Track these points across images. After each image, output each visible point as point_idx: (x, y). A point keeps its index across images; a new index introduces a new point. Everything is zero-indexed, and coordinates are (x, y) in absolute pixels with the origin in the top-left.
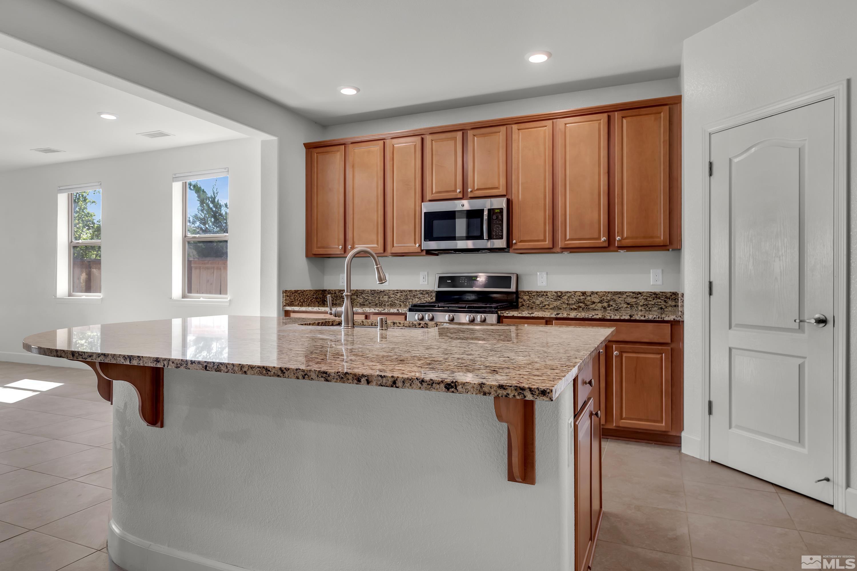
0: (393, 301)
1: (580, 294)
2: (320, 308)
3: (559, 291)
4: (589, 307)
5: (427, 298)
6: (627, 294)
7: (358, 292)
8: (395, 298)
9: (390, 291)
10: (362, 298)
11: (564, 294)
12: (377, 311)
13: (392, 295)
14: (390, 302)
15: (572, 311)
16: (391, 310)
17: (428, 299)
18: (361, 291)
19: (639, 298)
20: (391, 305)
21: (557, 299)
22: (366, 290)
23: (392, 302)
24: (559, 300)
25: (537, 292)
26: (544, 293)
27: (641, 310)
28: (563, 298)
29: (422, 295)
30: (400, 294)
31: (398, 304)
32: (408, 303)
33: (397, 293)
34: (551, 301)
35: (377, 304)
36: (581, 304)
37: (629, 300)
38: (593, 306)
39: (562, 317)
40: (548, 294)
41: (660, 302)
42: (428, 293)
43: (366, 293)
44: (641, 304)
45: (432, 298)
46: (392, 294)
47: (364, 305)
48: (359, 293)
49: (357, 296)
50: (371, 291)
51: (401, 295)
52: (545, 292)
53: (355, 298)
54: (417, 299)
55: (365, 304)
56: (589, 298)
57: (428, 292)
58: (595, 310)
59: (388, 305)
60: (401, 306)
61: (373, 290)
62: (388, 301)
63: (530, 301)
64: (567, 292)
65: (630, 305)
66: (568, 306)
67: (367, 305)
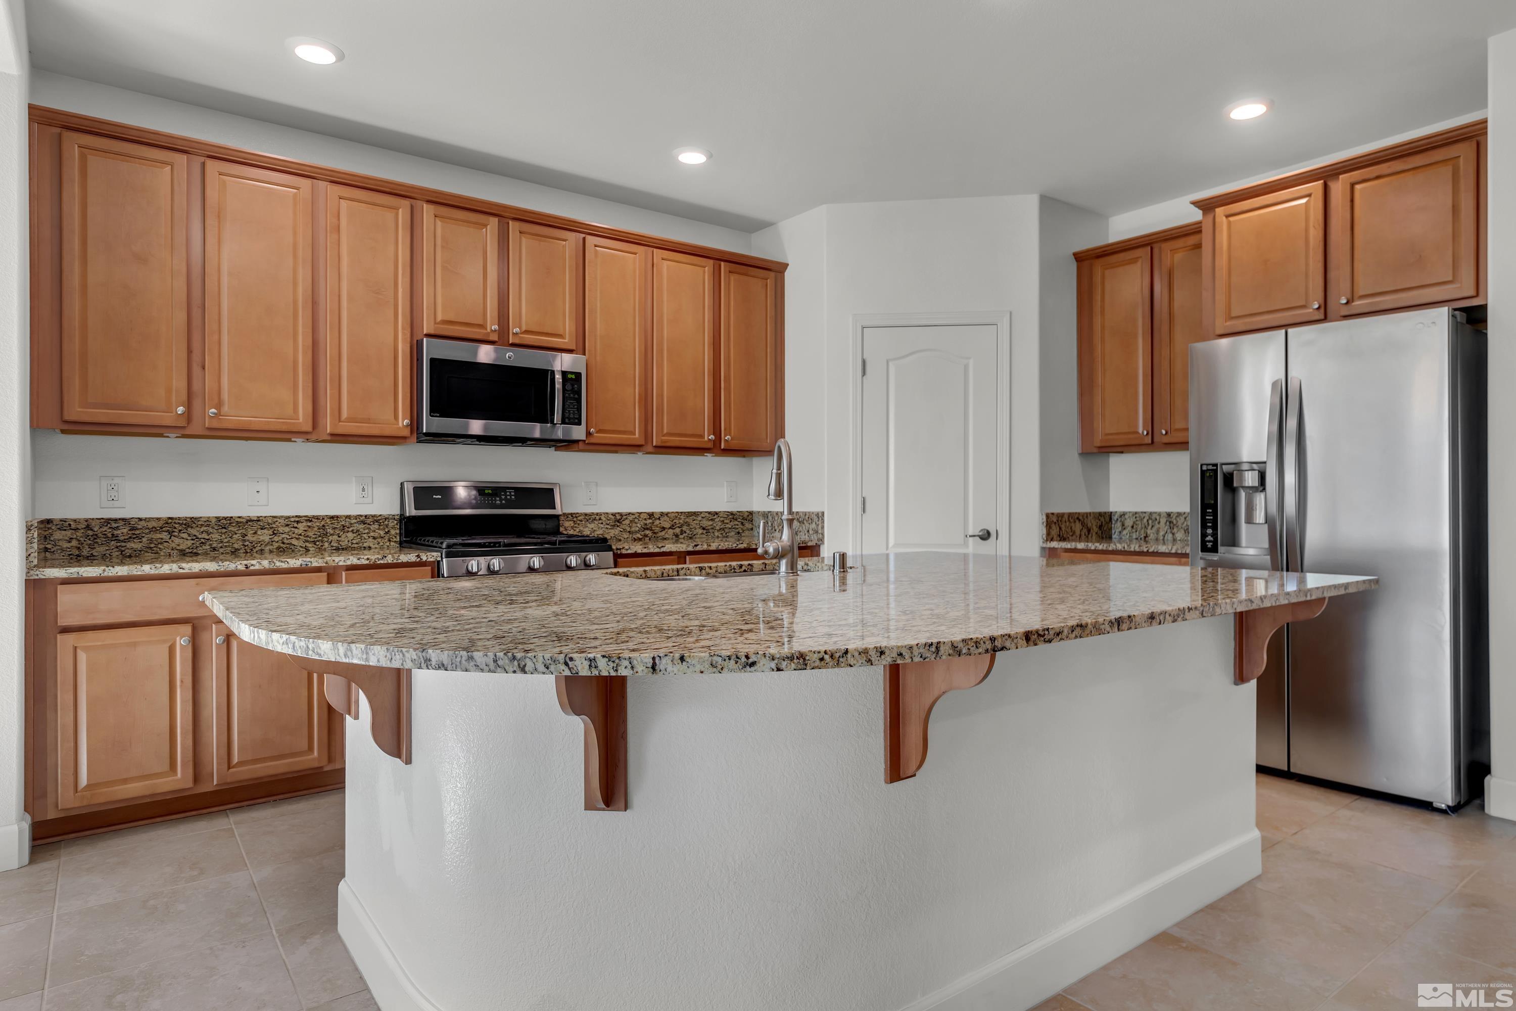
0: (285, 541)
1: (646, 516)
2: (184, 565)
3: (619, 513)
4: (658, 535)
5: (377, 531)
6: (702, 515)
7: (175, 523)
8: (290, 534)
9: (275, 520)
10: (189, 538)
11: (625, 517)
12: (367, 562)
13: (282, 528)
14: (276, 545)
15: (636, 542)
16: (400, 558)
17: (379, 534)
18: (186, 520)
19: (716, 520)
20: (281, 549)
21: (614, 526)
22: (201, 517)
23: (283, 543)
24: (618, 526)
25: (586, 515)
26: (596, 516)
27: (718, 537)
28: (624, 522)
29: (362, 526)
30: (304, 524)
31: (301, 547)
32: (326, 545)
33: (298, 522)
34: (607, 528)
35: (237, 550)
36: (647, 532)
37: (706, 523)
38: (663, 533)
39: (702, 549)
40: (603, 518)
41: (738, 525)
42: (380, 520)
43: (202, 525)
44: (718, 528)
45: (389, 531)
46: (282, 526)
47: (197, 554)
48: (176, 526)
49: (171, 533)
50: (218, 519)
51: (309, 527)
52: (597, 514)
53: (162, 539)
54: (350, 535)
55: (199, 552)
56: (657, 522)
57: (380, 518)
58: (665, 539)
59: (271, 552)
60: (307, 550)
61: (225, 518)
62: (272, 542)
63: (575, 530)
64: (629, 514)
65: (706, 530)
66: (631, 535)
67: (206, 554)
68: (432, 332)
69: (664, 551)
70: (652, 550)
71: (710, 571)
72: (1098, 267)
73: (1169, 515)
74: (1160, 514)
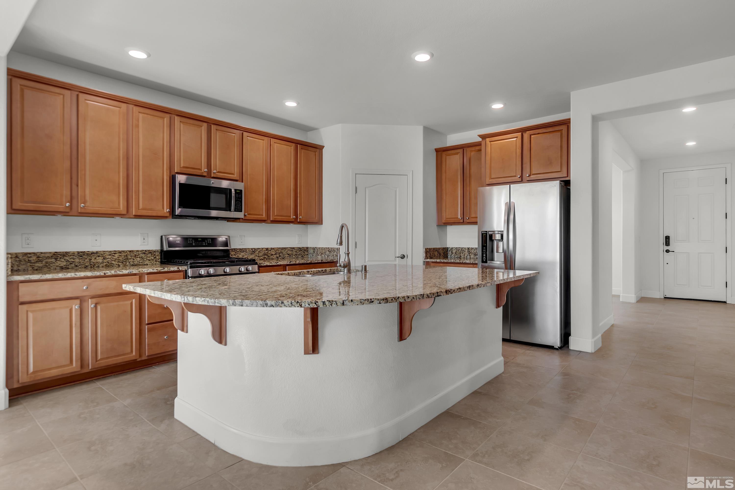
0: (109, 262)
1: (265, 250)
2: (77, 273)
3: (254, 248)
4: (270, 257)
5: (150, 257)
6: (288, 249)
7: (58, 254)
8: (111, 259)
9: (105, 252)
10: (65, 261)
11: (256, 250)
12: (157, 271)
13: (108, 256)
14: (105, 264)
15: (261, 260)
17: (151, 258)
18: (63, 253)
19: (293, 251)
20: (107, 266)
21: (252, 254)
22: (70, 252)
23: (108, 263)
24: (253, 254)
25: (240, 249)
26: (244, 250)
27: (294, 258)
28: (256, 252)
29: (144, 255)
30: (118, 254)
31: (116, 264)
32: (128, 263)
33: (115, 253)
34: (249, 255)
35: (87, 266)
36: (266, 256)
37: (289, 252)
38: (272, 257)
39: (293, 263)
40: (247, 250)
41: (302, 253)
42: (151, 252)
43: (71, 255)
44: (294, 254)
45: (155, 257)
46: (108, 255)
47: (68, 268)
48: (59, 256)
49: (56, 259)
50: (78, 253)
51: (120, 255)
52: (245, 249)
53: (52, 262)
54: (138, 259)
55: (70, 267)
56: (270, 252)
57: (152, 251)
58: (273, 259)
59: (103, 267)
60: (119, 266)
61: (82, 252)
62: (103, 262)
63: (235, 256)
64: (258, 248)
65: (289, 255)
66: (259, 258)
67: (72, 268)
68: (179, 172)
69: (278, 264)
70: (273, 264)
71: (311, 273)
72: (444, 154)
73: (468, 248)
74: (465, 248)
